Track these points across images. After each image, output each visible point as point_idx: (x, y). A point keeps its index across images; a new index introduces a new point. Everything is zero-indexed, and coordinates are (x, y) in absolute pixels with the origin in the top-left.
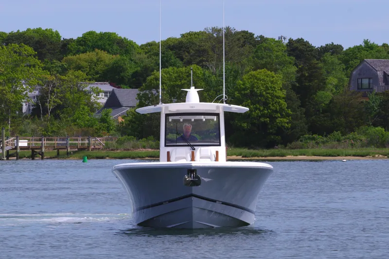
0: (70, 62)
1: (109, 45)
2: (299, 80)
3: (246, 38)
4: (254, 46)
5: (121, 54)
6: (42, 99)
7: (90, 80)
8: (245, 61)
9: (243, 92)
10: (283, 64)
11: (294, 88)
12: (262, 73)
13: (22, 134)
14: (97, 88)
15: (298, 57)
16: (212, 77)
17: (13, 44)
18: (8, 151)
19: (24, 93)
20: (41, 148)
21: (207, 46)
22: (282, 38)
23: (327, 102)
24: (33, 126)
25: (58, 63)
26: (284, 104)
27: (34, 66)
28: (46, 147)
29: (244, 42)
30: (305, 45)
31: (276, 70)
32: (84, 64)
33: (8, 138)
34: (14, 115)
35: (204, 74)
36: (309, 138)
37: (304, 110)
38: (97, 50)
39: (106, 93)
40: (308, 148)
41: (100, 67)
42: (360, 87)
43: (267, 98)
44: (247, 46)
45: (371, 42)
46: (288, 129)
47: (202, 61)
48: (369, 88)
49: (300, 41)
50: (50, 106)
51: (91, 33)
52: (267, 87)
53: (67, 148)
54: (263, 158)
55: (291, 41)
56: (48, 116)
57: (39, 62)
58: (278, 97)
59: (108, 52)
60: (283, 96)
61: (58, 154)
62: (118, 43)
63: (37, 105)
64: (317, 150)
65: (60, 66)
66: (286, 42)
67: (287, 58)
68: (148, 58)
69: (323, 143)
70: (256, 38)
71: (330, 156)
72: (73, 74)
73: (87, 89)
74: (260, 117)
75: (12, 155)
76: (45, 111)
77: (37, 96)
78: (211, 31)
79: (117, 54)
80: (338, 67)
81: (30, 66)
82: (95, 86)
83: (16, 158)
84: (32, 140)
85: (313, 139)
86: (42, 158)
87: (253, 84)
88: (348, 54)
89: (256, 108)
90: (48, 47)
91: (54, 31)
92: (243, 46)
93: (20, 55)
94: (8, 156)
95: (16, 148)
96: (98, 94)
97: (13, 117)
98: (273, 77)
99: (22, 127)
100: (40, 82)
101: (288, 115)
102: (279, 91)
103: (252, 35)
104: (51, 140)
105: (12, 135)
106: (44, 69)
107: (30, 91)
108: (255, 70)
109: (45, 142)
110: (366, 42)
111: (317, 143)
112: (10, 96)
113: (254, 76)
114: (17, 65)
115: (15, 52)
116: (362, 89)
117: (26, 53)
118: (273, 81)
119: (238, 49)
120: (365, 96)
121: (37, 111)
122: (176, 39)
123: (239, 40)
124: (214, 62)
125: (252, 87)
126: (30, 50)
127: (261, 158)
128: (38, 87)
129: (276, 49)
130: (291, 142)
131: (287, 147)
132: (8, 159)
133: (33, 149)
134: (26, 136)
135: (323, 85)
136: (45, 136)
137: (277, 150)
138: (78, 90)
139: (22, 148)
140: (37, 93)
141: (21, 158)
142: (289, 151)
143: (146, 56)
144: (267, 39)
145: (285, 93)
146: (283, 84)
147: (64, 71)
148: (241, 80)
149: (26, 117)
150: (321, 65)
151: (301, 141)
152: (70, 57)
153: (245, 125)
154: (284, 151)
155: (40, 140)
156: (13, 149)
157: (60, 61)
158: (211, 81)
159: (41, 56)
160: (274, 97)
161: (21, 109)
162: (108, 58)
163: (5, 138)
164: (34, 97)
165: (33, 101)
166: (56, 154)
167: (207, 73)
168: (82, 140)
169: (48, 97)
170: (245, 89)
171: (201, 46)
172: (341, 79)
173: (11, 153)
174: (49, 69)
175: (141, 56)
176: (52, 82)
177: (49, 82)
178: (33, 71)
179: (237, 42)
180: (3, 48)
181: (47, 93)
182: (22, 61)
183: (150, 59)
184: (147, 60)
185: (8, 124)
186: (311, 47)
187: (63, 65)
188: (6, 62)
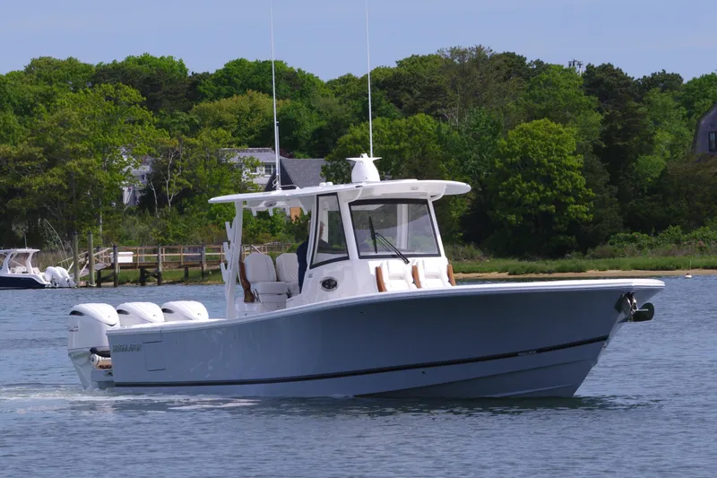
0: (201, 113)
2: (606, 136)
3: (512, 65)
4: (527, 79)
5: (293, 98)
6: (157, 178)
7: (239, 144)
8: (511, 105)
9: (509, 160)
10: (576, 109)
11: (597, 150)
12: (541, 126)
13: (123, 242)
14: (252, 158)
15: (603, 97)
16: (454, 135)
17: (103, 85)
18: (99, 273)
19: (125, 170)
20: (156, 265)
21: (442, 80)
22: (576, 63)
23: (657, 175)
24: (142, 227)
25: (184, 116)
26: (581, 180)
27: (141, 122)
28: (165, 264)
29: (509, 72)
30: (616, 75)
31: (564, 121)
32: (227, 116)
33: (98, 249)
34: (110, 209)
35: (438, 131)
36: (626, 239)
37: (616, 189)
38: (250, 92)
39: (267, 166)
40: (624, 256)
41: (256, 122)
42: (713, 148)
43: (550, 170)
44: (514, 79)
46: (587, 223)
47: (434, 108)
49: (607, 68)
50: (171, 192)
51: (240, 63)
52: (548, 150)
53: (201, 264)
54: (546, 275)
55: (590, 68)
56: (169, 208)
57: (149, 114)
58: (570, 168)
60: (578, 165)
61: (187, 274)
62: (287, 79)
63: (147, 190)
64: (640, 260)
65: (187, 122)
66: (582, 70)
67: (585, 99)
68: (340, 104)
69: (651, 246)
70: (530, 64)
71: (663, 269)
72: (209, 135)
73: (234, 160)
74: (539, 203)
75: (107, 279)
76: (163, 200)
77: (148, 174)
78: (448, 54)
79: (286, 97)
80: (674, 113)
82: (248, 155)
83: (112, 283)
84: (141, 251)
85: (634, 240)
86: (159, 284)
87: (526, 146)
88: (693, 90)
89: (532, 188)
90: (166, 88)
91: (177, 60)
92: (505, 79)
93: (116, 103)
94: (100, 280)
95: (113, 266)
96: (254, 167)
97: (107, 212)
98: (560, 133)
99: (123, 230)
100: (154, 151)
101: (587, 199)
102: (571, 158)
103: (521, 60)
104: (174, 251)
105: (107, 243)
106: (159, 126)
107: (136, 167)
108: (528, 121)
109: (163, 255)
111: (640, 248)
112: (102, 176)
113: (526, 133)
114: (112, 122)
115: (109, 98)
117: (126, 99)
118: (559, 140)
119: (498, 85)
121: (149, 201)
122: (389, 69)
123: (498, 68)
124: (456, 109)
125: (525, 148)
126: (134, 94)
127: (541, 275)
128: (149, 159)
129: (564, 83)
130: (593, 246)
131: (588, 256)
132: (99, 286)
133: (142, 268)
134: (130, 244)
135: (648, 146)
136: (163, 244)
137: (570, 261)
138: (219, 162)
139: (124, 266)
140: (147, 169)
141: (122, 283)
142: (591, 262)
143: (336, 100)
144: (548, 66)
145: (581, 160)
146: (578, 145)
147: (194, 129)
148: (505, 139)
149: (130, 212)
150: (643, 109)
151: (612, 244)
152: (204, 105)
153: (513, 218)
154: (583, 262)
155: (155, 251)
156: (107, 268)
157: (187, 113)
158: (452, 142)
159: (152, 105)
160: (562, 167)
161: (120, 198)
162: (269, 105)
163: (94, 249)
164: (143, 176)
165: (141, 184)
166: (183, 275)
167: (444, 127)
169: (166, 175)
170: (513, 154)
171: (433, 81)
172: (679, 135)
173: (104, 274)
174: (167, 128)
175: (329, 101)
176: (173, 149)
177: (167, 149)
178: (140, 131)
179: (496, 73)
180: (86, 92)
181: (165, 169)
182: (121, 114)
183: (344, 106)
184: (338, 108)
185: (98, 225)
186: (625, 78)
187: (192, 119)
188: (93, 117)
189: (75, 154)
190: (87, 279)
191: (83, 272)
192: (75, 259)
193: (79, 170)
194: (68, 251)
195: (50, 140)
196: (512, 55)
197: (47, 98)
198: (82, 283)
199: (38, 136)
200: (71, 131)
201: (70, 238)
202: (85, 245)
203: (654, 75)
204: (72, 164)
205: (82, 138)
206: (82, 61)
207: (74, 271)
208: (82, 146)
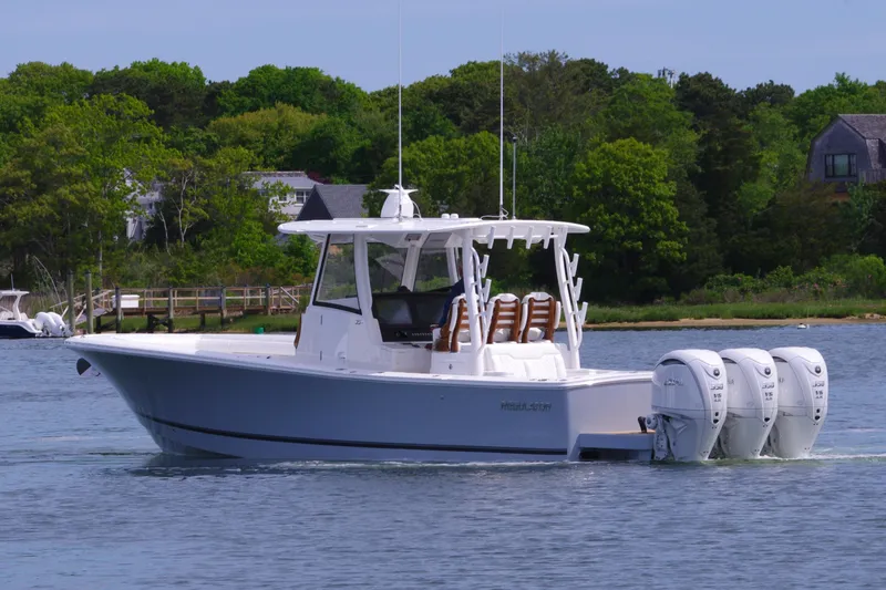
0: (223, 131)
1: (305, 93)
2: (703, 159)
4: (609, 90)
5: (330, 113)
6: (168, 208)
7: (265, 166)
9: (589, 187)
11: (693, 176)
12: (625, 147)
13: (126, 283)
14: (280, 184)
15: (699, 112)
16: (522, 157)
17: (102, 96)
18: (98, 319)
19: (130, 197)
20: (167, 311)
22: (666, 72)
23: (763, 206)
24: (149, 266)
25: (200, 134)
26: (673, 212)
27: (148, 141)
28: (177, 310)
29: (587, 83)
32: (251, 134)
33: (97, 291)
34: (110, 243)
36: (726, 282)
37: (714, 222)
38: (279, 104)
39: (300, 193)
40: (724, 301)
41: (286, 141)
42: (830, 174)
43: (635, 200)
44: (594, 91)
45: (853, 79)
46: (681, 262)
48: (850, 175)
49: (704, 78)
50: (184, 224)
51: (267, 70)
52: (634, 176)
53: (221, 310)
56: (182, 243)
57: (158, 131)
58: (659, 197)
59: (304, 108)
60: (670, 194)
61: (203, 322)
62: (323, 89)
63: (157, 218)
64: (743, 306)
65: (203, 140)
69: (756, 290)
70: (612, 73)
71: (770, 317)
74: (623, 239)
75: (107, 327)
76: (174, 233)
77: (156, 203)
78: (516, 61)
79: (322, 111)
80: (784, 132)
81: (139, 140)
82: (275, 180)
84: (148, 293)
85: (735, 283)
87: (608, 171)
88: (806, 104)
90: (178, 99)
91: (191, 66)
92: (583, 91)
93: (119, 118)
94: (100, 328)
95: (115, 312)
96: (283, 194)
97: (108, 248)
98: (649, 155)
99: (126, 268)
100: (164, 174)
101: (681, 234)
102: (661, 185)
103: (602, 67)
104: (187, 294)
105: (107, 285)
106: (170, 145)
107: (143, 193)
109: (176, 299)
110: (841, 79)
111: (744, 292)
112: (100, 206)
114: (111, 140)
115: (109, 112)
116: (834, 176)
117: (131, 112)
118: (648, 163)
119: (575, 98)
120: (841, 191)
121: (158, 234)
123: (575, 78)
124: (525, 126)
125: (607, 175)
126: (139, 106)
128: (158, 184)
129: (653, 95)
130: (688, 291)
131: (681, 301)
133: (150, 314)
134: (135, 286)
135: (753, 170)
136: (175, 285)
137: (660, 307)
138: (241, 187)
139: (129, 312)
140: (156, 196)
142: (685, 309)
144: (634, 76)
145: (674, 188)
146: (670, 170)
147: (212, 149)
148: (583, 161)
149: (135, 248)
151: (710, 287)
152: (224, 120)
153: (593, 256)
154: (674, 309)
155: (165, 294)
156: (109, 314)
157: (204, 129)
159: (161, 119)
161: (125, 231)
162: (301, 121)
163: (92, 292)
164: (151, 205)
165: (148, 214)
166: (199, 322)
168: (252, 293)
169: (179, 203)
172: (789, 158)
173: (104, 321)
174: (180, 147)
175: (372, 116)
176: (187, 173)
177: (180, 173)
178: (148, 151)
179: (572, 83)
180: (82, 105)
181: (177, 196)
182: (124, 130)
185: (96, 263)
186: (726, 90)
187: (209, 137)
188: (90, 134)
189: (68, 179)
190: (84, 327)
191: (79, 319)
192: (70, 304)
193: (72, 198)
194: (62, 293)
195: (38, 162)
196: (591, 62)
197: (37, 112)
198: (79, 332)
199: (25, 158)
200: (64, 151)
201: (64, 278)
202: (81, 286)
203: (760, 86)
204: (64, 191)
205: (78, 159)
207: (69, 318)
208: (77, 170)
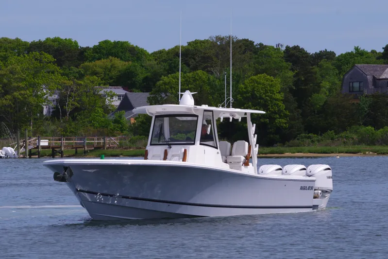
0: (86, 69)
1: (122, 52)
2: (296, 84)
3: (246, 46)
4: (255, 53)
5: (133, 61)
6: (61, 102)
7: (105, 84)
8: (246, 66)
9: (245, 95)
10: (280, 69)
11: (291, 90)
12: (262, 78)
13: (43, 134)
14: (111, 92)
15: (294, 63)
16: (216, 82)
17: (34, 53)
18: (30, 150)
19: (45, 97)
20: (60, 147)
21: (212, 53)
22: (280, 45)
23: (322, 104)
24: (53, 127)
25: (75, 69)
26: (282, 106)
27: (53, 72)
28: (65, 146)
29: (245, 49)
30: (301, 52)
31: (274, 75)
32: (98, 70)
33: (30, 138)
34: (36, 117)
35: (209, 79)
36: (306, 137)
37: (300, 111)
38: (110, 57)
39: (119, 96)
40: (304, 146)
41: (114, 73)
42: (351, 90)
43: (266, 101)
44: (248, 53)
45: (362, 49)
46: (286, 128)
47: (207, 67)
48: (360, 91)
49: (296, 48)
50: (68, 109)
51: (106, 42)
52: (266, 90)
53: (84, 147)
54: (264, 155)
55: (287, 48)
56: (67, 117)
57: (58, 68)
58: (277, 100)
59: (121, 59)
60: (281, 98)
61: (76, 152)
62: (130, 51)
63: (57, 107)
64: (313, 148)
65: (77, 72)
66: (284, 49)
67: (284, 64)
68: (157, 64)
69: (318, 141)
70: (256, 45)
71: (324, 153)
72: (88, 79)
73: (102, 92)
74: (260, 118)
75: (34, 154)
76: (64, 113)
77: (56, 100)
78: (215, 39)
79: (129, 60)
80: (331, 72)
81: (49, 72)
82: (109, 90)
83: (37, 156)
84: (52, 140)
85: (309, 137)
86: (62, 157)
87: (254, 88)
88: (341, 60)
90: (66, 55)
91: (73, 41)
92: (244, 53)
93: (40, 62)
94: (31, 154)
95: (38, 147)
96: (112, 97)
97: (35, 119)
98: (272, 81)
99: (43, 128)
100: (60, 87)
101: (286, 116)
102: (277, 94)
103: (252, 43)
104: (70, 140)
105: (34, 136)
106: (62, 75)
107: (51, 95)
108: (256, 74)
109: (64, 142)
110: (357, 49)
111: (313, 141)
112: (32, 100)
113: (253, 81)
114: (38, 72)
115: (36, 59)
116: (353, 91)
117: (46, 60)
118: (272, 85)
119: (240, 56)
120: (356, 98)
121: (57, 113)
122: (183, 47)
123: (240, 47)
124: (219, 68)
125: (253, 90)
126: (50, 57)
128: (58, 92)
129: (275, 56)
130: (288, 141)
131: (286, 145)
132: (30, 157)
133: (53, 148)
134: (47, 136)
135: (317, 88)
136: (64, 136)
137: (276, 148)
138: (94, 93)
139: (43, 147)
140: (56, 97)
141: (42, 156)
142: (287, 149)
143: (156, 62)
144: (266, 46)
145: (283, 96)
146: (281, 88)
147: (81, 76)
148: (243, 84)
149: (47, 119)
150: (315, 70)
151: (298, 139)
152: (87, 63)
154: (282, 149)
155: (60, 140)
156: (35, 148)
157: (77, 67)
158: (216, 85)
159: (59, 63)
160: (273, 99)
161: (42, 112)
162: (120, 64)
163: (27, 138)
164: (54, 101)
165: (52, 105)
166: (74, 152)
167: (211, 77)
168: (98, 139)
169: (66, 100)
170: (247, 92)
171: (206, 53)
172: (334, 84)
173: (33, 151)
174: (67, 75)
175: (151, 63)
176: (70, 87)
177: (67, 87)
178: (53, 77)
179: (239, 50)
180: (24, 56)
181: (66, 97)
182: (43, 68)
183: (159, 65)
184: (156, 66)
185: (30, 125)
186: (306, 53)
187: (80, 71)
188: (28, 69)
189: (18, 88)
190: (24, 154)
191: (22, 150)
192: (18, 143)
193: (20, 97)
194: (14, 138)
195: (5, 81)
196: (247, 40)
197: (5, 59)
198: (21, 156)
200: (16, 76)
201: (15, 132)
202: (23, 136)
203: (321, 52)
204: (16, 94)
205: (22, 80)
206: (23, 40)
207: (17, 150)
208: (22, 85)
